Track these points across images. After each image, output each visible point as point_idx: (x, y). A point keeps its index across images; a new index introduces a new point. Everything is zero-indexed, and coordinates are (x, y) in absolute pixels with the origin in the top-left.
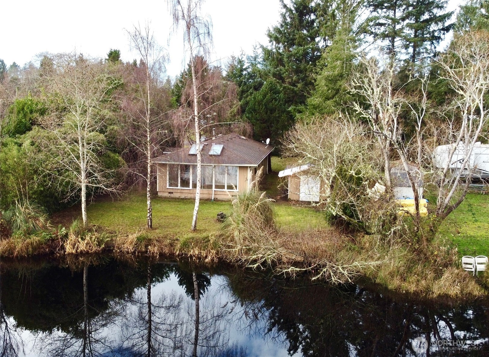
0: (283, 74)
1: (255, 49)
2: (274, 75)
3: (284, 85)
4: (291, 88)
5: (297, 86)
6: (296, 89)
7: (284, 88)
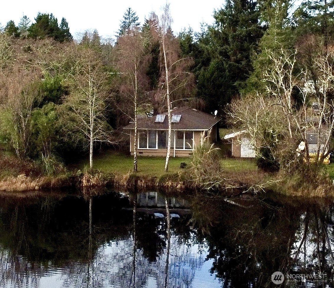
0: (229, 52)
1: (202, 26)
2: (221, 53)
3: (229, 62)
4: (236, 65)
5: (241, 64)
6: (240, 66)
7: (230, 65)
